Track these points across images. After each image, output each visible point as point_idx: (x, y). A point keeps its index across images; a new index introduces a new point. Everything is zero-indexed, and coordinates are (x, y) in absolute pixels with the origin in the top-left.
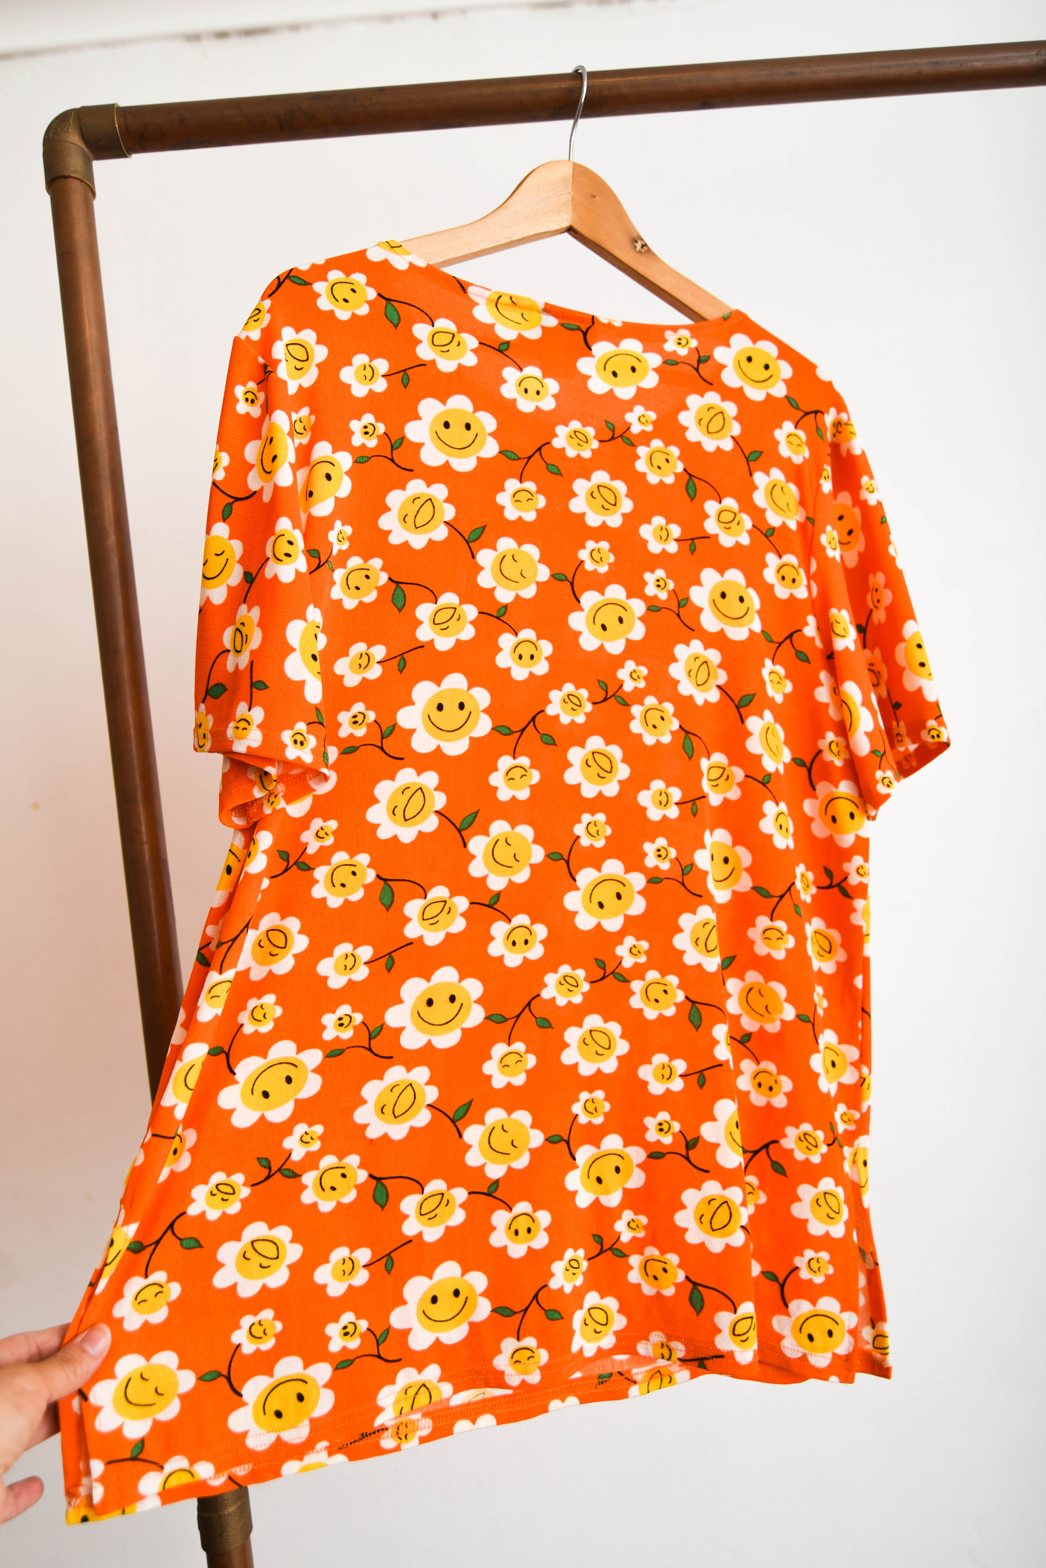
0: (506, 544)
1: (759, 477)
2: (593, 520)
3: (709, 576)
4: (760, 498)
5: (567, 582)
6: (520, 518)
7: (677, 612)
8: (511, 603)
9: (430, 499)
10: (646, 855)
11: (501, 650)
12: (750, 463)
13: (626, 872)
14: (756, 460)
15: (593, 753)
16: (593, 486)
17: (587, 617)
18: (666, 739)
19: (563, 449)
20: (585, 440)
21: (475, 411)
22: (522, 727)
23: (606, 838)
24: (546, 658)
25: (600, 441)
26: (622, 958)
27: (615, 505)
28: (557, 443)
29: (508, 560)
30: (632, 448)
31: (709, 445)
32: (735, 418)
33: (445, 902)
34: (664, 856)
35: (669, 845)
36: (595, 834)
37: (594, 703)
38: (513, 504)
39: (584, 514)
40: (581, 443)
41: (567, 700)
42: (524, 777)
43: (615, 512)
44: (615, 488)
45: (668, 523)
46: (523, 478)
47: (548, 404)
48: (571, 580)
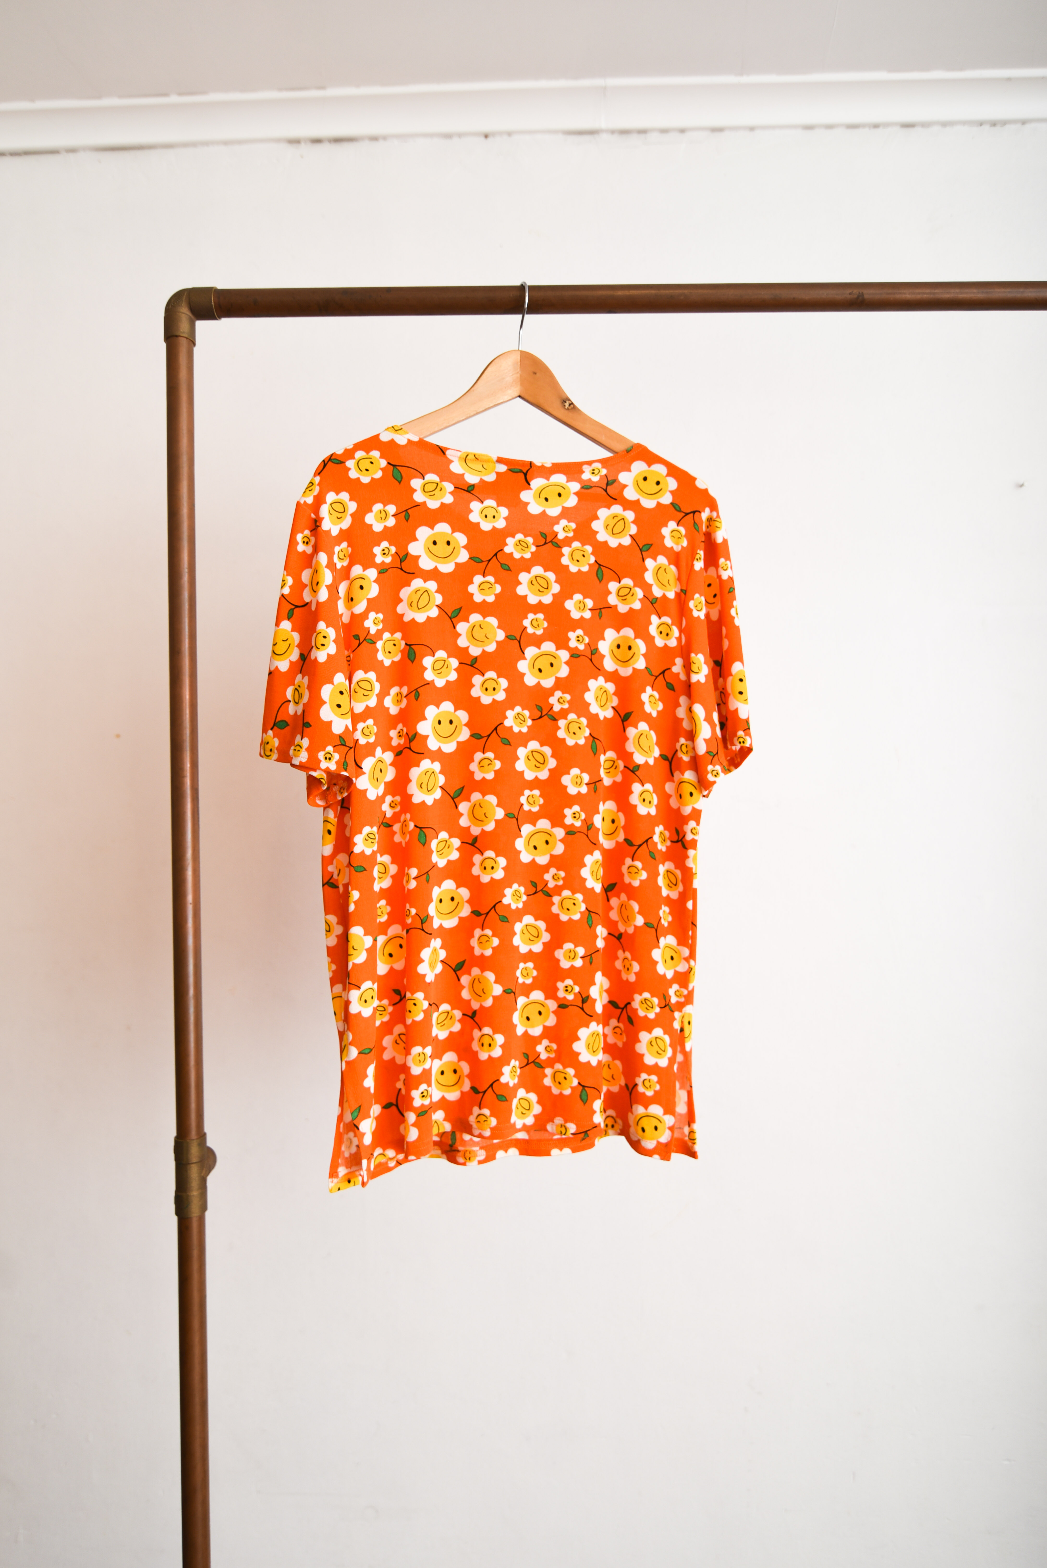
0: (475, 618)
1: (649, 563)
2: (533, 600)
3: (610, 634)
4: (649, 577)
5: (516, 641)
6: (484, 600)
7: (590, 658)
8: (480, 656)
9: (427, 591)
10: (565, 816)
11: (474, 686)
12: (643, 553)
13: (552, 828)
14: (647, 550)
15: (532, 752)
16: (532, 577)
17: (529, 664)
18: (582, 742)
19: (512, 553)
20: (526, 546)
21: (453, 532)
22: (489, 733)
23: (540, 806)
24: (504, 690)
25: (537, 546)
26: (548, 881)
27: (547, 588)
28: (507, 550)
29: (477, 628)
30: (559, 549)
31: (613, 543)
32: (633, 522)
33: (446, 841)
34: (577, 817)
35: (581, 810)
36: (533, 803)
37: (533, 720)
38: (479, 591)
39: (526, 596)
40: (524, 548)
41: (517, 717)
42: (490, 765)
43: (547, 594)
44: (548, 577)
45: (584, 598)
46: (485, 574)
47: (501, 524)
48: (518, 639)
